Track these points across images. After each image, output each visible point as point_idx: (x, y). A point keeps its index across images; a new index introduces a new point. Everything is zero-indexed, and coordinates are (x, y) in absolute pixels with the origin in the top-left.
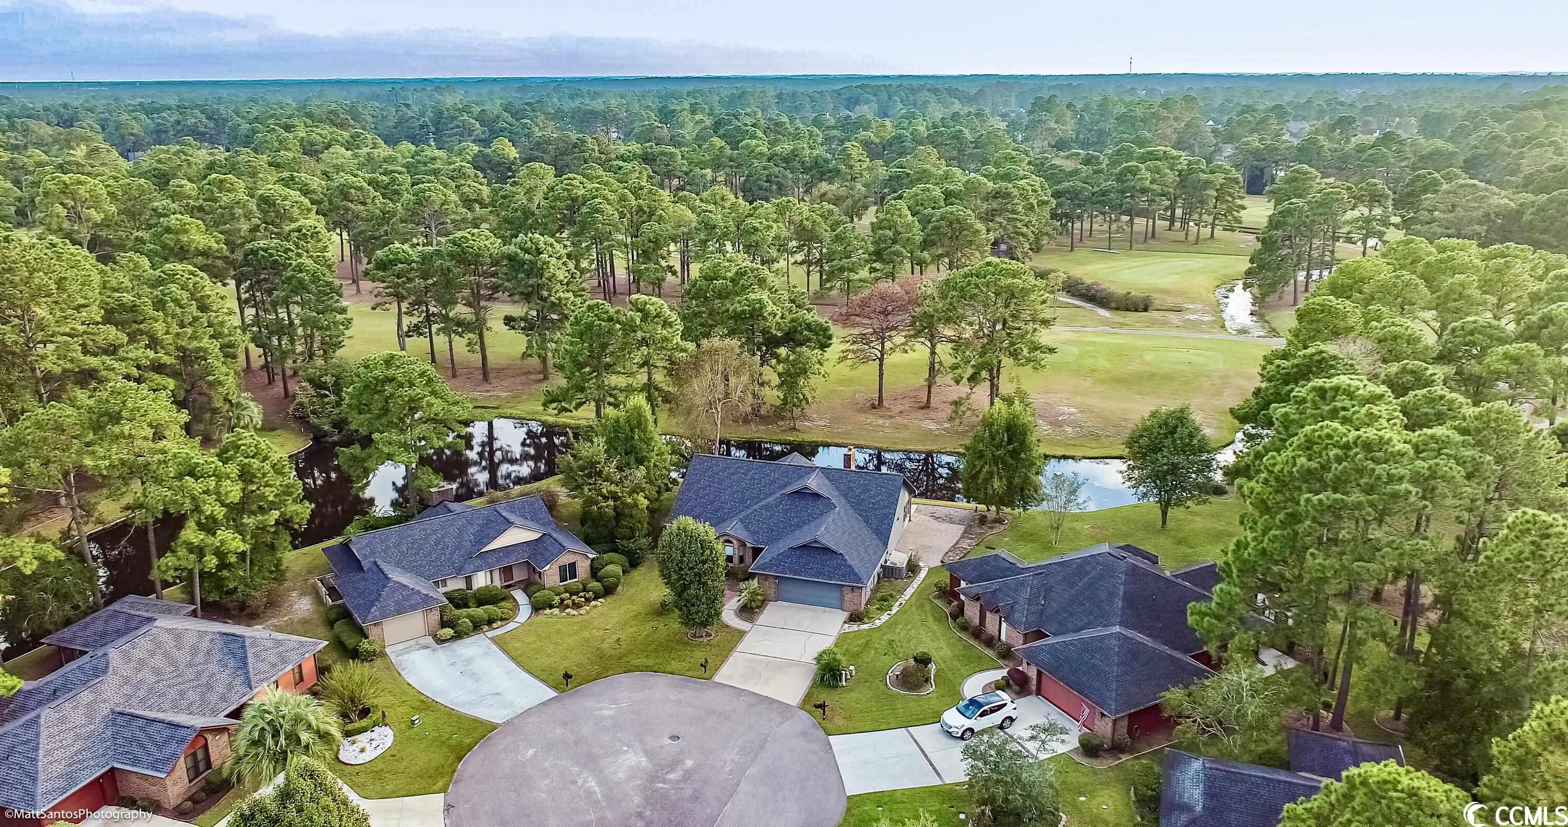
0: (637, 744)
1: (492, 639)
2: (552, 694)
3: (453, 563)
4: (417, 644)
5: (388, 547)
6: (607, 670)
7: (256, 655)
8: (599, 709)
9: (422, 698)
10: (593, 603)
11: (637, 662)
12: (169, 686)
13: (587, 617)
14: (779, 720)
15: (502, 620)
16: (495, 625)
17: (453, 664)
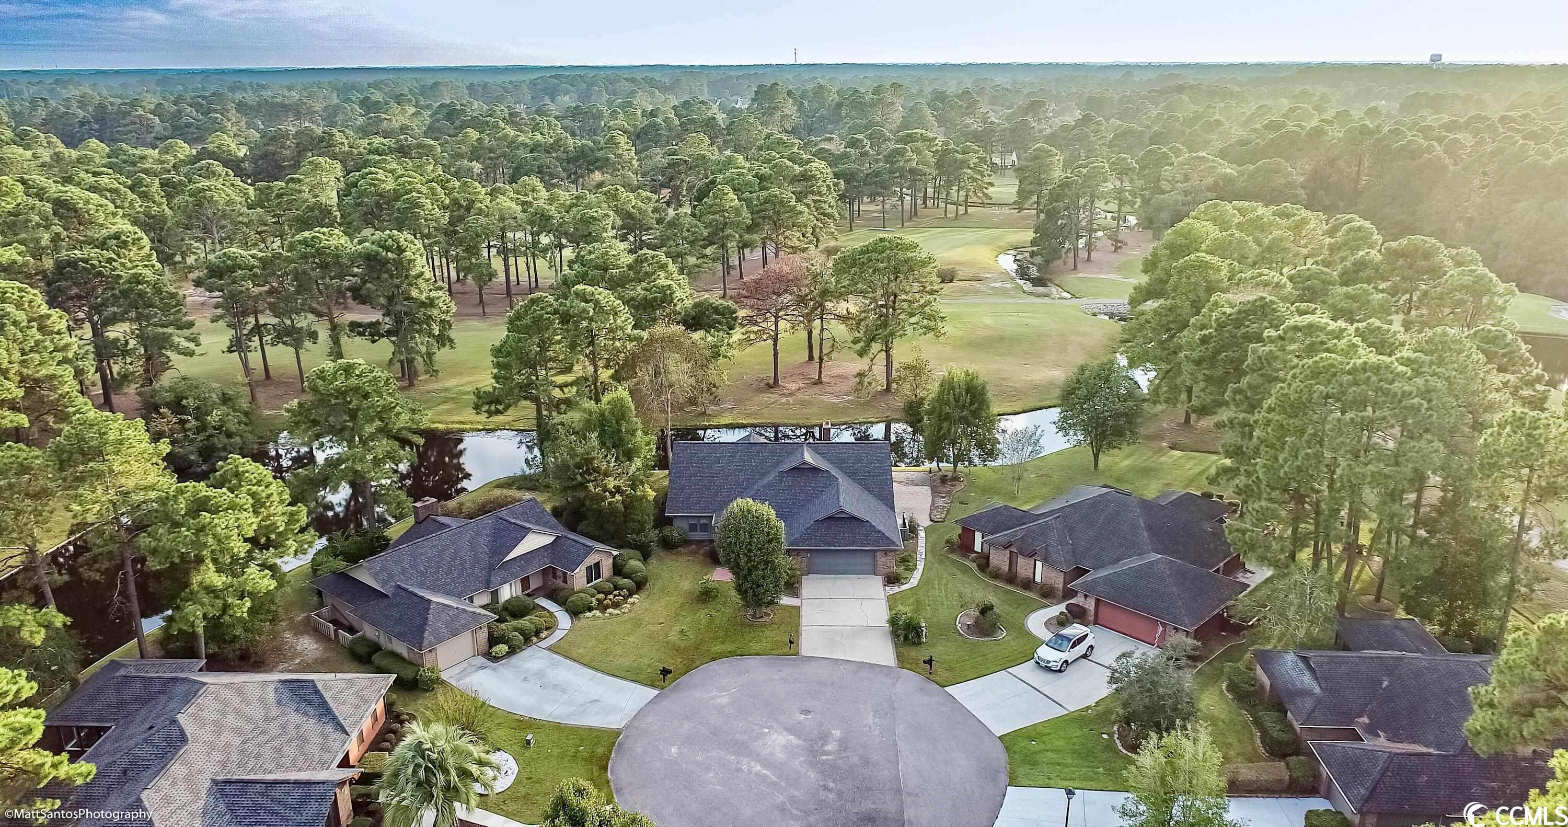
0: (774, 724)
1: (549, 649)
2: (654, 692)
3: (478, 577)
4: (471, 665)
5: (404, 569)
6: (693, 661)
7: (334, 698)
8: (714, 698)
9: (517, 717)
10: (630, 600)
11: (718, 648)
12: (259, 745)
13: (632, 615)
14: (890, 681)
15: (547, 629)
16: (543, 635)
17: (525, 679)
